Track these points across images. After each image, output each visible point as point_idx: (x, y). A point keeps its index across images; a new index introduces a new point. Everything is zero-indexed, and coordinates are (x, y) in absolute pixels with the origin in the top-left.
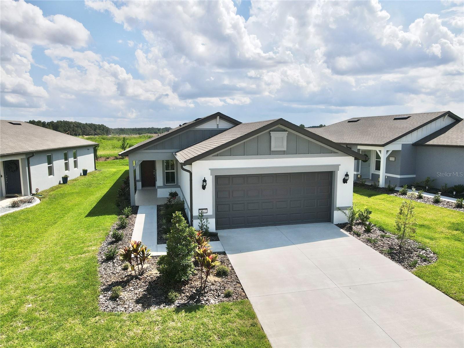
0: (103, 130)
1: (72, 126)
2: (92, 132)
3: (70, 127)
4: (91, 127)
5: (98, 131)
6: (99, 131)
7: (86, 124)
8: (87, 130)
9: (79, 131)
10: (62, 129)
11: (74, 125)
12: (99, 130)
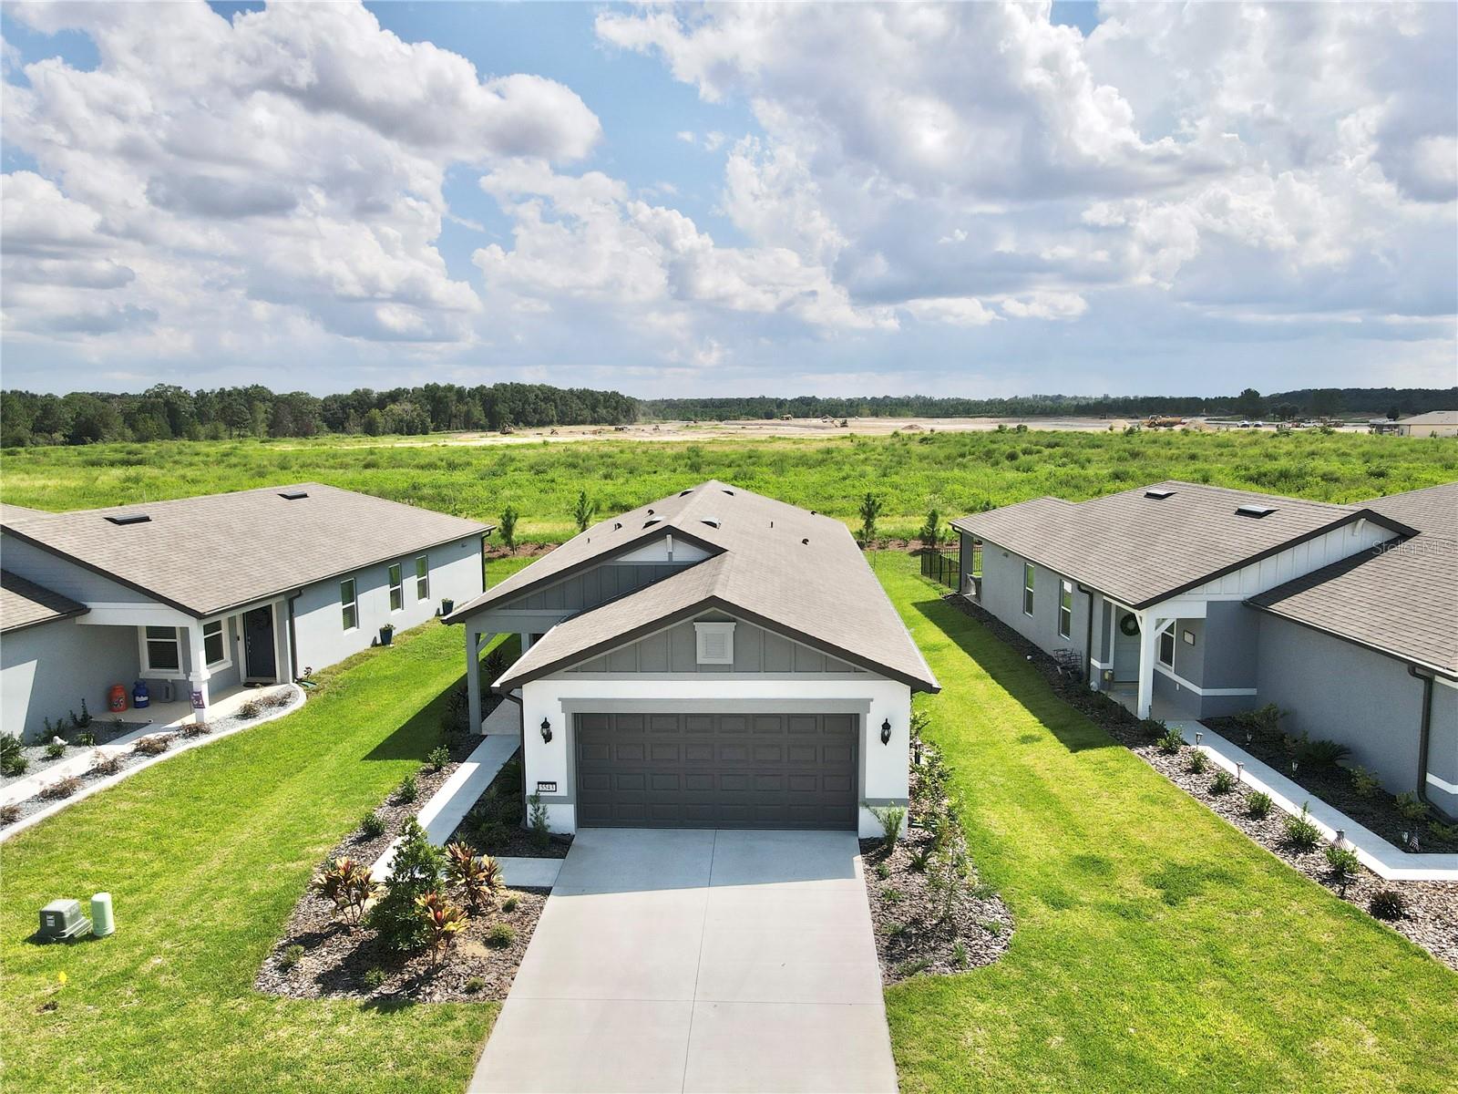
0: (616, 409)
1: (532, 397)
2: (587, 413)
3: (526, 402)
4: (585, 400)
5: (602, 411)
6: (604, 411)
7: (571, 391)
8: (571, 408)
9: (551, 413)
10: (505, 406)
11: (537, 396)
12: (605, 408)
